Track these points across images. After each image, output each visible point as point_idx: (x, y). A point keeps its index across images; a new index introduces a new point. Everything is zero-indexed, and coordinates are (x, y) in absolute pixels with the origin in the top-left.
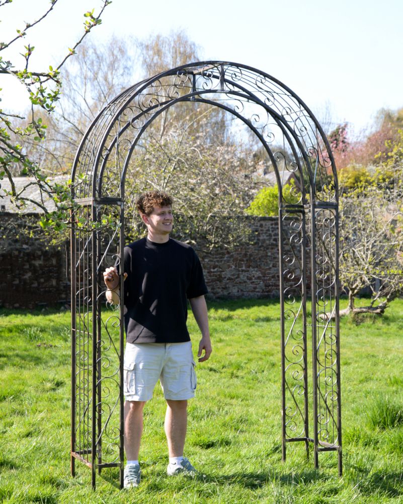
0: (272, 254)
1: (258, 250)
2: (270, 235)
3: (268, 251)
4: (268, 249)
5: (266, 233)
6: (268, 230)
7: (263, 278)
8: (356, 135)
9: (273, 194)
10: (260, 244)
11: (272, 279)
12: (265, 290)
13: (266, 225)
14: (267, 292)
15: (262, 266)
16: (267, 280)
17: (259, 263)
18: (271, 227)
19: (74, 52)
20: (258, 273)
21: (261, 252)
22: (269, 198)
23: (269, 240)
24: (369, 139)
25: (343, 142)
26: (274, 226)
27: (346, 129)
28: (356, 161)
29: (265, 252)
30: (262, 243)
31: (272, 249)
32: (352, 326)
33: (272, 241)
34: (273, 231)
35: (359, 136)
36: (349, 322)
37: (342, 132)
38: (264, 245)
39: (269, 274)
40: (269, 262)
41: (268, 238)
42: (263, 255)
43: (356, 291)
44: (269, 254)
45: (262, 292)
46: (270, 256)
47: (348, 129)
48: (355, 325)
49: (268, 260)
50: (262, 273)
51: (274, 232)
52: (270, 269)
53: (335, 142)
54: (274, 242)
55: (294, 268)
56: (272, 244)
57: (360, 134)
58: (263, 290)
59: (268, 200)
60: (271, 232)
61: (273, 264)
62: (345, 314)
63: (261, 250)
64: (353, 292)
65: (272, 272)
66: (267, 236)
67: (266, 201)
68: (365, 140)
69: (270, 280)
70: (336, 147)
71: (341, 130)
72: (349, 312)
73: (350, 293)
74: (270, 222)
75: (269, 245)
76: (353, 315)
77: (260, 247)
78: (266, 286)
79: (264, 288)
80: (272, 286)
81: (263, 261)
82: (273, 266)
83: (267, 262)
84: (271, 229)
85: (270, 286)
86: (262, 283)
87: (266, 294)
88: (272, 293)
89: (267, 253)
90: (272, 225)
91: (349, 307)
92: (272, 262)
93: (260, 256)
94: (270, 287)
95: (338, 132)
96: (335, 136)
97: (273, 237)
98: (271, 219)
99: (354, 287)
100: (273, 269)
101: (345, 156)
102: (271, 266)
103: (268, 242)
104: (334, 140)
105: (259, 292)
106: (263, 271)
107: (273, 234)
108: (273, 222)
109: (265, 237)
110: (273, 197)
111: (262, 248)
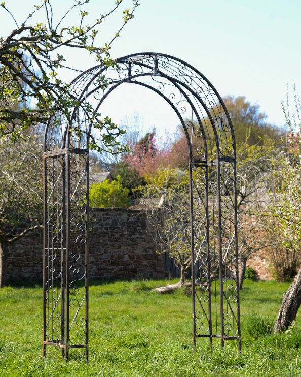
0: (103, 241)
1: (92, 238)
2: (102, 225)
3: (100, 238)
4: (100, 236)
5: (98, 222)
6: (100, 220)
7: (96, 263)
8: (163, 142)
9: (103, 189)
10: (93, 232)
11: (104, 264)
12: (97, 274)
13: (98, 215)
14: (100, 275)
15: (95, 252)
16: (99, 264)
17: (92, 249)
18: (103, 217)
19: (118, 35)
20: (91, 258)
21: (95, 239)
22: (99, 192)
23: (101, 228)
24: (175, 145)
25: (152, 148)
26: (105, 216)
27: (154, 137)
28: (164, 165)
29: (97, 239)
30: (95, 232)
31: (104, 236)
32: (184, 297)
33: (103, 230)
34: (104, 221)
35: (166, 143)
36: (182, 294)
37: (151, 139)
38: (97, 233)
39: (101, 259)
40: (101, 248)
41: (100, 227)
42: (96, 242)
43: (187, 267)
44: (101, 241)
45: (95, 275)
46: (102, 243)
47: (156, 136)
48: (186, 296)
49: (100, 247)
50: (95, 258)
51: (106, 222)
52: (102, 254)
53: (145, 148)
54: (106, 231)
55: (123, 254)
56: (104, 232)
57: (167, 141)
58: (96, 274)
59: (98, 193)
60: (102, 222)
61: (105, 250)
62: (178, 287)
63: (94, 237)
64: (184, 268)
65: (103, 257)
66: (100, 225)
67: (97, 195)
68: (172, 146)
69: (102, 264)
70: (146, 153)
71: (149, 138)
72: (181, 285)
73: (182, 268)
74: (103, 213)
75: (102, 233)
76: (184, 288)
77: (93, 235)
78: (98, 270)
79: (97, 271)
80: (104, 269)
81: (96, 248)
82: (105, 252)
83: (99, 249)
84: (103, 219)
85: (102, 269)
86: (95, 267)
87: (99, 276)
88: (104, 276)
89: (99, 240)
90: (103, 215)
91: (181, 281)
92: (104, 249)
93: (93, 242)
94: (102, 271)
95: (147, 140)
96: (145, 143)
97: (105, 226)
98: (102, 210)
99: (185, 263)
100: (104, 254)
101: (154, 160)
102: (103, 252)
103: (100, 230)
104: (145, 146)
105: (92, 275)
106: (96, 256)
107: (104, 223)
108: (105, 213)
109: (98, 226)
110: (103, 191)
111: (95, 236)
